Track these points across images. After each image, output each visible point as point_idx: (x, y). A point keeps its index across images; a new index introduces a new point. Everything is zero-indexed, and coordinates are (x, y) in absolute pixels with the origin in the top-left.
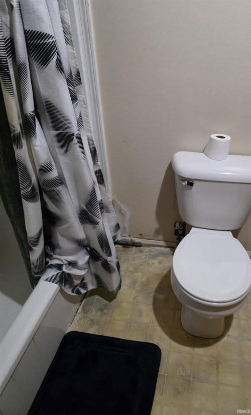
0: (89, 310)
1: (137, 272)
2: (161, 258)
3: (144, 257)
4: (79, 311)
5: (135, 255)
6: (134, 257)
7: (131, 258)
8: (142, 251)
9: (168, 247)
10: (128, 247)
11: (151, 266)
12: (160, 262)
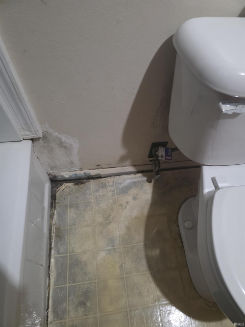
0: (64, 312)
1: (110, 223)
2: (133, 191)
3: (110, 194)
4: (50, 319)
5: (97, 194)
6: (97, 198)
7: (93, 201)
8: (104, 186)
9: (138, 172)
10: (83, 183)
11: (125, 208)
12: (135, 198)
